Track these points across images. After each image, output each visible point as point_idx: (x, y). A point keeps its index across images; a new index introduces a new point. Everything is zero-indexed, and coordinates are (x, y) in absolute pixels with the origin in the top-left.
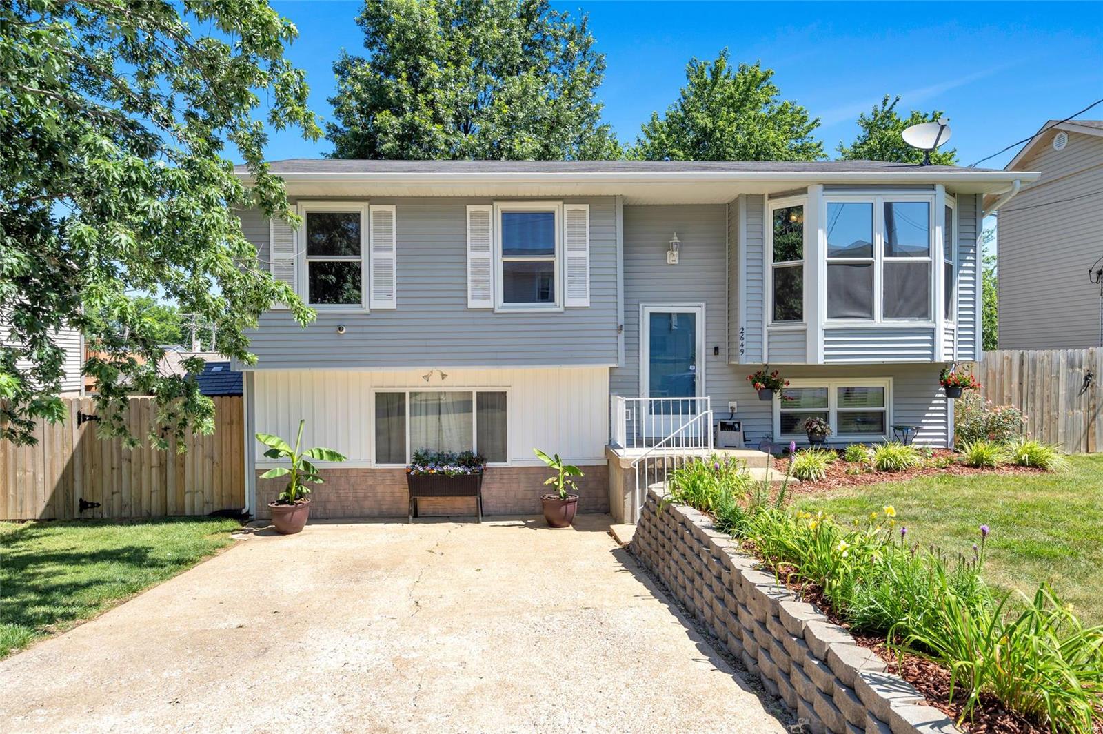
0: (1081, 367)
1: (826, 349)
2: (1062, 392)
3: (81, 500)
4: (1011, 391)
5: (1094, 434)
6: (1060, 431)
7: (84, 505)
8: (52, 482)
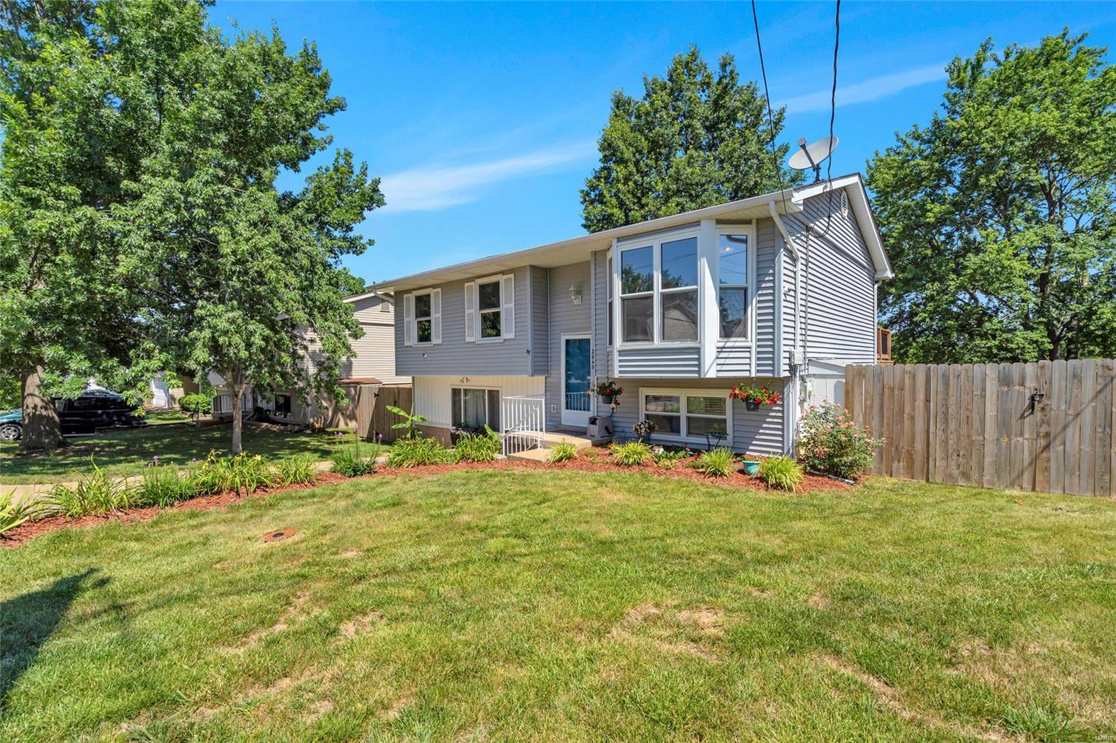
0: (1022, 384)
1: (620, 366)
2: (991, 410)
3: (376, 431)
5: (1047, 469)
6: (988, 460)
7: (377, 434)
8: (369, 421)
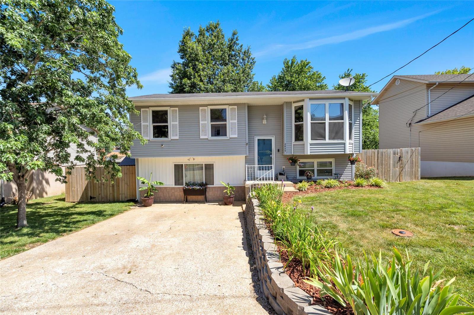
0: (397, 154)
1: (310, 150)
2: (391, 162)
3: (90, 196)
4: (374, 162)
5: (402, 176)
6: (391, 175)
7: (91, 198)
8: (82, 190)
